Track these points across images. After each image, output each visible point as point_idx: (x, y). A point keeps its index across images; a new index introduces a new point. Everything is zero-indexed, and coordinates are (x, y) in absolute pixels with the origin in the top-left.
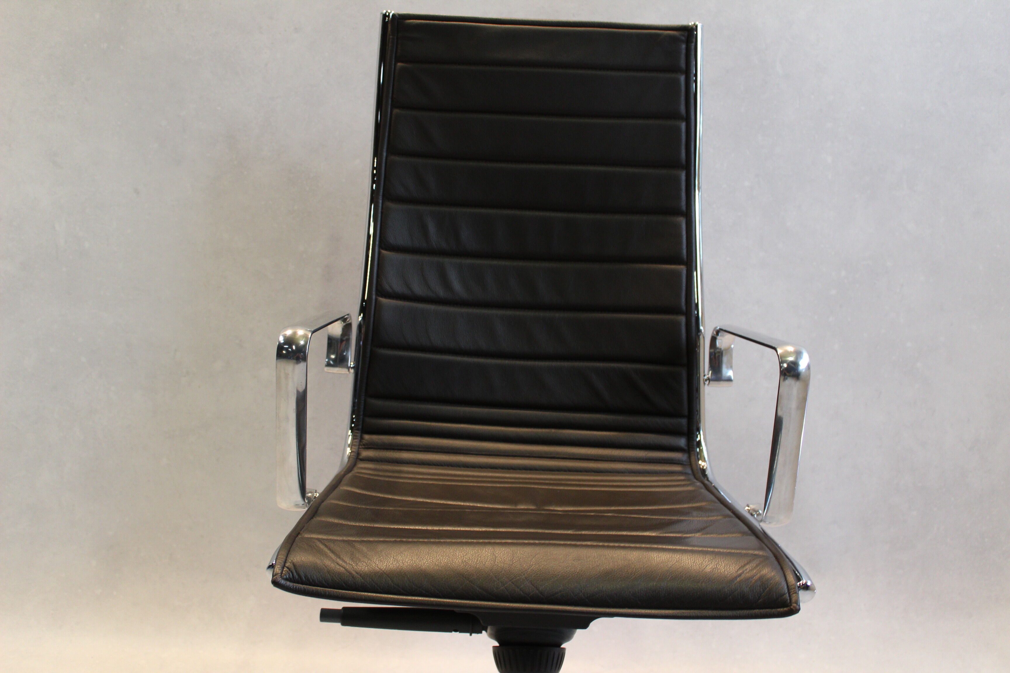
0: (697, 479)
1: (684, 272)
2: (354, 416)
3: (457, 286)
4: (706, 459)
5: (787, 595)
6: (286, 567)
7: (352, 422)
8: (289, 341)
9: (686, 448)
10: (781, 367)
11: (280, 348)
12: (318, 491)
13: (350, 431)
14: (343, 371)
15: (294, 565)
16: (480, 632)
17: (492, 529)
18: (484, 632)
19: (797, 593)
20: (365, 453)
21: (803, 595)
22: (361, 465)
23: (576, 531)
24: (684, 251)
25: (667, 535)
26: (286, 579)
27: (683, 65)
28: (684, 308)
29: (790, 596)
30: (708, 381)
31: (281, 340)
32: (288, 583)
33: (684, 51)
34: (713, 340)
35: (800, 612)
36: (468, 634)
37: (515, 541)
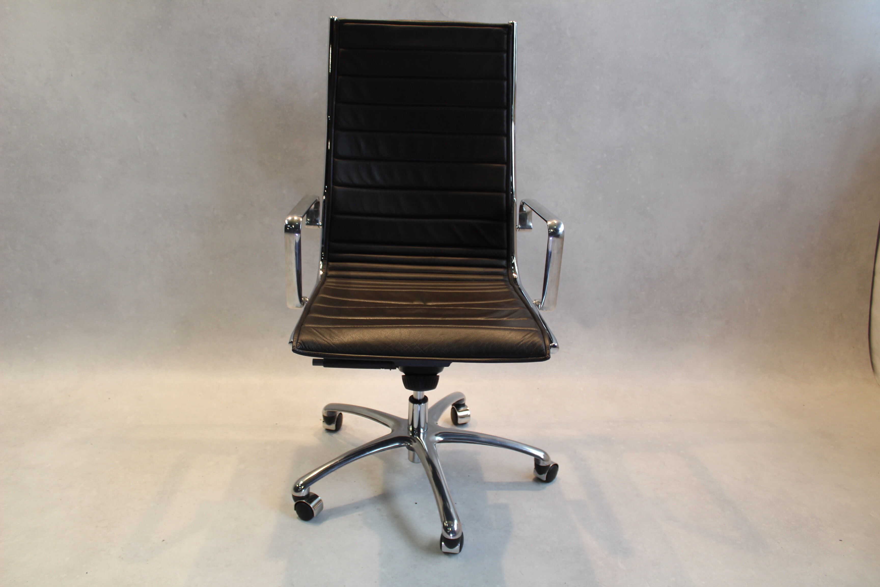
0: (511, 285)
1: (505, 168)
3: (378, 178)
4: (517, 273)
5: (545, 351)
6: (299, 343)
7: (322, 256)
8: (291, 223)
9: (506, 266)
10: (549, 233)
11: (286, 226)
12: (307, 297)
13: (321, 262)
14: (316, 227)
15: (303, 342)
16: (395, 368)
17: (399, 318)
18: (397, 368)
19: (549, 349)
20: (330, 273)
21: (552, 350)
22: (329, 280)
23: (443, 318)
24: (506, 157)
25: (489, 319)
26: (299, 349)
27: (505, 47)
28: (505, 189)
29: (546, 351)
30: (518, 229)
31: (287, 222)
32: (300, 351)
33: (506, 40)
34: (521, 207)
35: (550, 359)
36: (389, 370)
37: (411, 326)
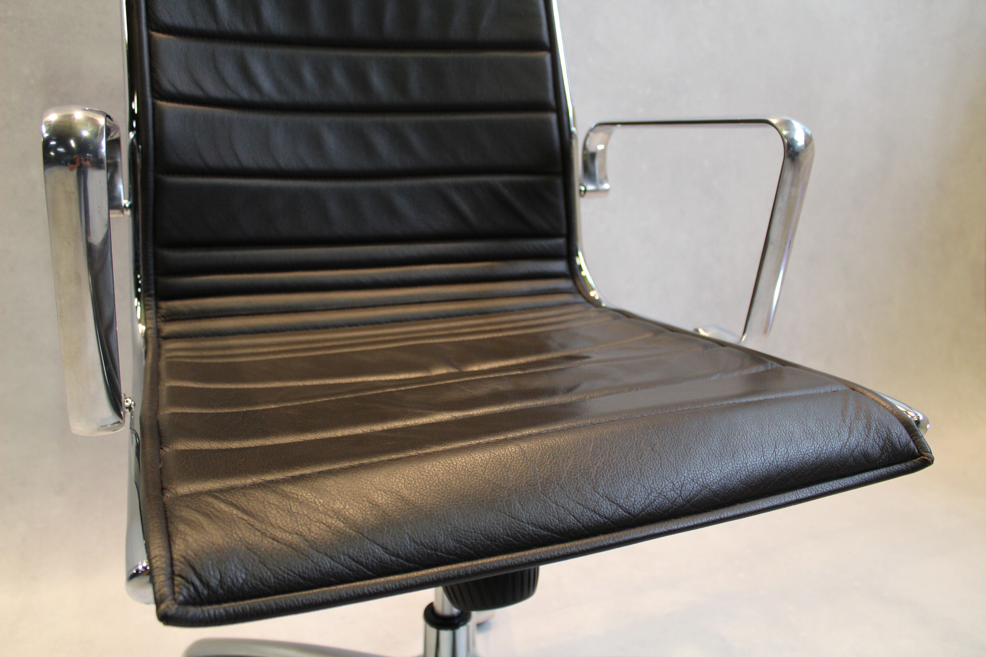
1: (548, 60)
2: (139, 276)
3: (265, 83)
5: (911, 441)
6: (178, 575)
7: (137, 285)
9: (569, 273)
11: (46, 143)
13: (136, 300)
15: (191, 565)
20: (169, 328)
22: (169, 345)
24: (544, 36)
26: (186, 603)
28: (554, 102)
32: (192, 610)
